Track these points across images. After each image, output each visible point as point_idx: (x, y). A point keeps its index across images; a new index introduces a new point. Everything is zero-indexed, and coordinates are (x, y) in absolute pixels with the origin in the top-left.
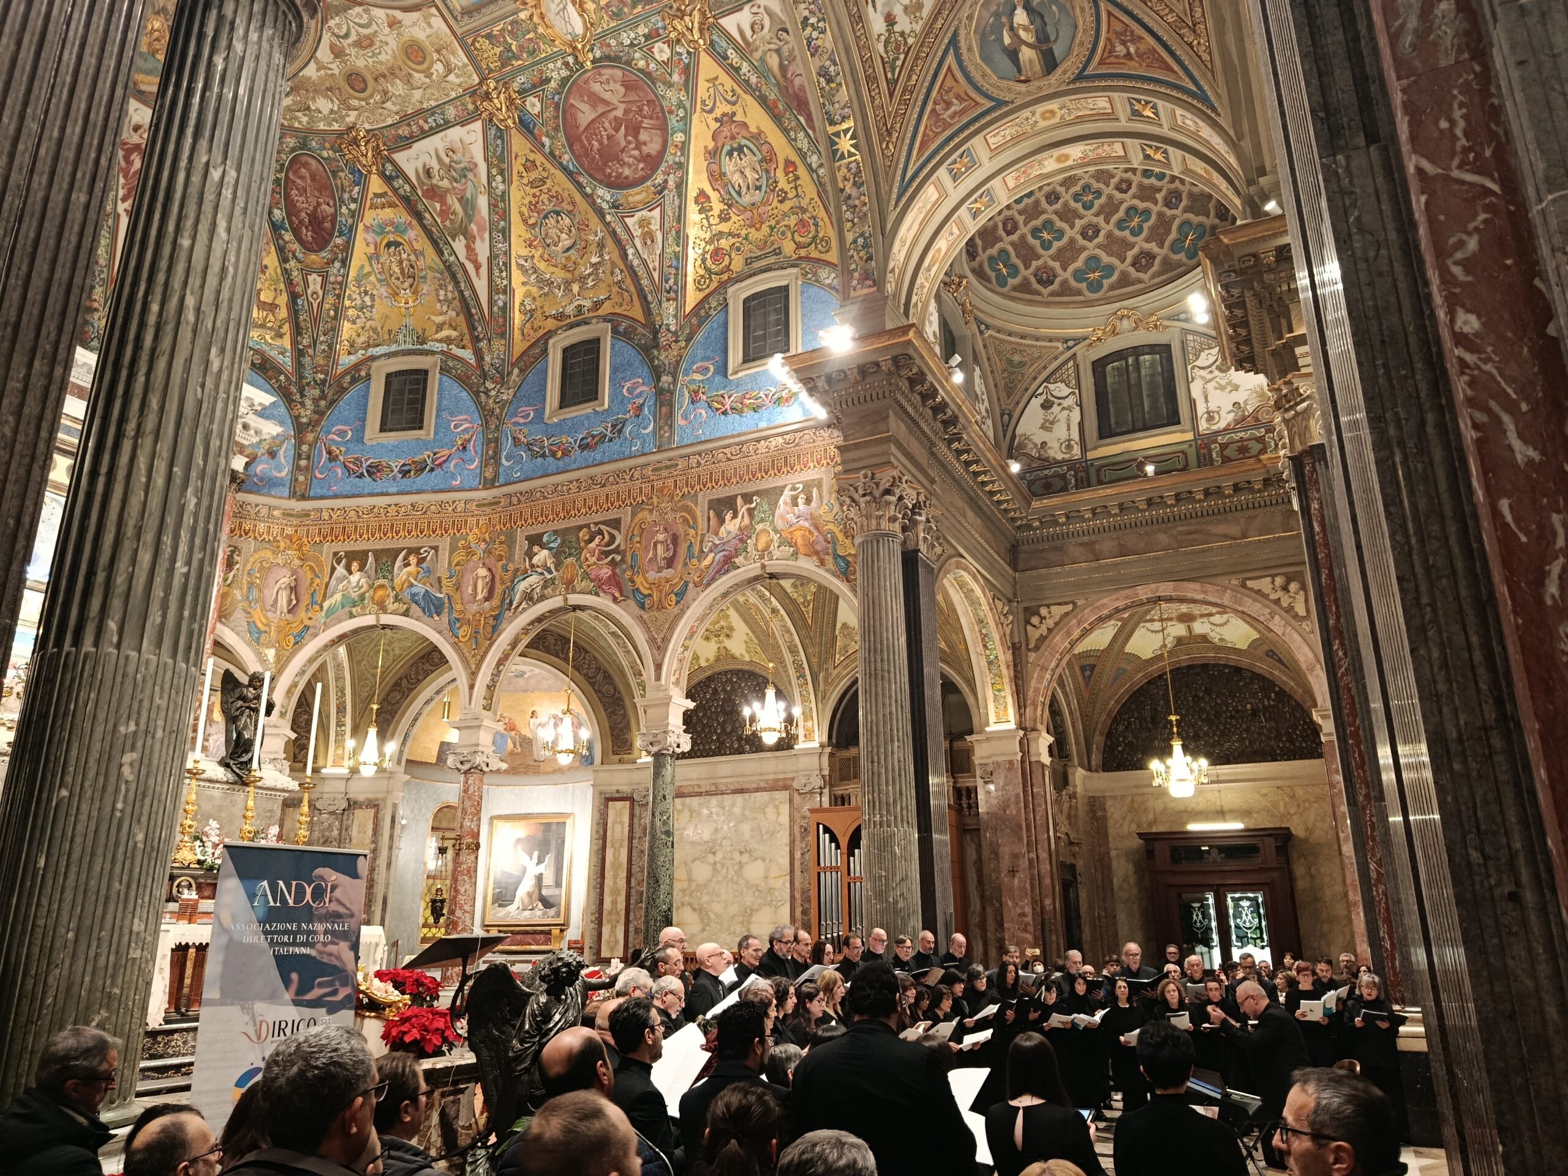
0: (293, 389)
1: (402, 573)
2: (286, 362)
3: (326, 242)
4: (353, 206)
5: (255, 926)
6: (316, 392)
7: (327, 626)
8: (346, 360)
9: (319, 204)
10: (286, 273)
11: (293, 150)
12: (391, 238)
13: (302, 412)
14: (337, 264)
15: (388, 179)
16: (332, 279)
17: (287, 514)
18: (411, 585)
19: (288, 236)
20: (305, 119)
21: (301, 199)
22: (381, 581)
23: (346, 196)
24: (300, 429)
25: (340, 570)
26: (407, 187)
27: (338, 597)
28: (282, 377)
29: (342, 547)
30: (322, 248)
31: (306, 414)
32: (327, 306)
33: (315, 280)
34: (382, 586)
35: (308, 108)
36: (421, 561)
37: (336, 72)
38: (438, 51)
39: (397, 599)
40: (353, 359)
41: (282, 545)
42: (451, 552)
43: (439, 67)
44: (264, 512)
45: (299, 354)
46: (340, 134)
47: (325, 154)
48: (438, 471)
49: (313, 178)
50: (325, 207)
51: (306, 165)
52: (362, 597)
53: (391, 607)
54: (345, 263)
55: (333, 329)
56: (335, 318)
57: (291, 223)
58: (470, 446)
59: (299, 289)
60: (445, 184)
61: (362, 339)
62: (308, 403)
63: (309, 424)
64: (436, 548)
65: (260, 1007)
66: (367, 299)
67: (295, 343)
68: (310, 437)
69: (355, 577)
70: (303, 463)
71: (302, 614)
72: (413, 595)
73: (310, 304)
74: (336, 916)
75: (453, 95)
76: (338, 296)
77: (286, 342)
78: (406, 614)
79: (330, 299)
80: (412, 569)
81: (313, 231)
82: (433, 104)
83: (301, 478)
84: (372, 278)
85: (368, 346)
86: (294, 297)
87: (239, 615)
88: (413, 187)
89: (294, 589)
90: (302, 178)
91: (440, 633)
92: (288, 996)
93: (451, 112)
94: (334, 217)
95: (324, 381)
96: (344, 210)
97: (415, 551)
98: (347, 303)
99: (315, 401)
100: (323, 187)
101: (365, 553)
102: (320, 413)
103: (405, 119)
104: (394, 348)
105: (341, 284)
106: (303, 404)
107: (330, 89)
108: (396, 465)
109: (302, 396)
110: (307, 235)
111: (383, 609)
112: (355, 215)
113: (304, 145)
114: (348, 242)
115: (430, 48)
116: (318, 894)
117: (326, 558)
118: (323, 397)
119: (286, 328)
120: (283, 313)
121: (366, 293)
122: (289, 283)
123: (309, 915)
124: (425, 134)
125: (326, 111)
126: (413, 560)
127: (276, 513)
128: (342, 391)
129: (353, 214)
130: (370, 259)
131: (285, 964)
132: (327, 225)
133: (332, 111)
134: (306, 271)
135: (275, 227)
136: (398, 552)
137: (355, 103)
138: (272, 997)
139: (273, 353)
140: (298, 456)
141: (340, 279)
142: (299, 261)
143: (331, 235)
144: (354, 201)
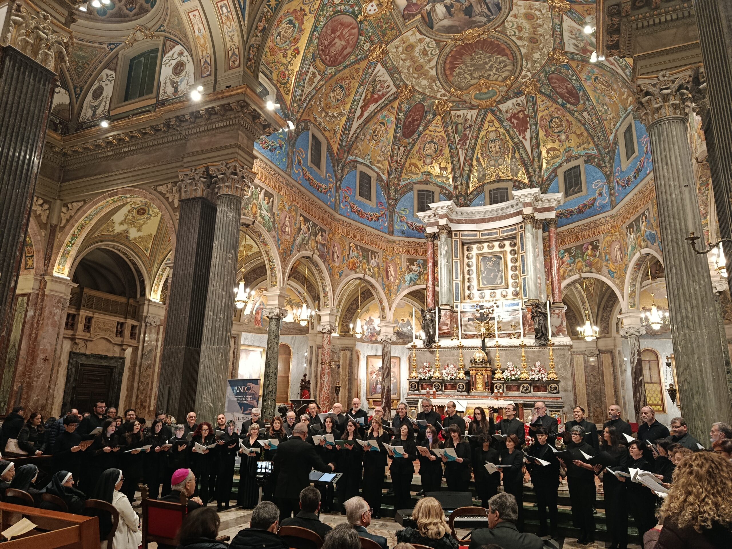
0: (601, 162)
1: (643, 226)
2: (595, 152)
3: (579, 97)
4: (574, 78)
5: (234, 396)
6: (608, 158)
7: (630, 262)
8: (611, 137)
9: (566, 87)
10: (576, 118)
11: (545, 77)
12: (593, 77)
13: (607, 170)
14: (587, 102)
15: (573, 59)
16: (589, 109)
17: (612, 217)
18: (646, 231)
19: (568, 106)
20: (538, 65)
21: (561, 90)
22: (639, 234)
23: (570, 76)
24: (608, 177)
25: (629, 234)
26: (579, 56)
27: (630, 248)
28: (596, 160)
29: (626, 224)
30: (579, 101)
31: (608, 169)
32: (594, 121)
33: (585, 114)
34: (639, 236)
35: (535, 61)
36: (646, 217)
37: (527, 44)
38: (531, 9)
39: (644, 241)
40: (613, 135)
41: (613, 232)
42: (653, 207)
43: (537, 13)
44: (603, 221)
45: (597, 146)
46: (549, 59)
47: (553, 69)
48: (643, 169)
49: (558, 80)
50: (569, 86)
51: (552, 78)
52: (635, 245)
53: (643, 244)
54: (588, 100)
55: (601, 128)
56: (600, 123)
57: (565, 100)
58: (649, 150)
59: (583, 122)
60: (582, 45)
61: (612, 124)
62: (607, 164)
63: (610, 173)
64: (648, 209)
65: (235, 414)
66: (605, 107)
67: (594, 142)
68: (612, 179)
69: (632, 237)
70: (612, 192)
71: (624, 260)
72: (647, 236)
73: (589, 124)
74: (253, 394)
75: (550, 16)
76: (595, 114)
77: (592, 145)
78: (647, 247)
79: (594, 117)
80: (644, 223)
81: (573, 97)
82: (551, 24)
83: (613, 199)
84: (601, 98)
85: (615, 125)
86: (584, 125)
87: (604, 268)
88: (579, 55)
89: (620, 250)
90: (555, 83)
91: (657, 251)
92: (241, 412)
93: (556, 21)
94: (573, 86)
95: (608, 152)
96: (574, 82)
97: (643, 214)
98: (600, 114)
99: (609, 162)
100: (563, 80)
101: (632, 223)
102: (611, 166)
103: (553, 35)
104: (621, 120)
105: (593, 108)
106: (606, 166)
107: (532, 50)
108: (632, 176)
109: (605, 163)
110: (572, 100)
111: (641, 248)
112: (578, 80)
113: (546, 73)
114: (584, 91)
115: (529, 11)
116: (248, 389)
117: (624, 231)
118: (610, 159)
119: (589, 139)
120: (585, 134)
121: (603, 105)
122: (580, 121)
123: (245, 393)
124: (562, 34)
125: (539, 57)
126: (644, 218)
127: (608, 219)
128: (614, 151)
129: (576, 80)
130: (595, 91)
131: (241, 405)
132: (574, 91)
133: (540, 55)
134: (581, 114)
135: (563, 105)
136: (640, 216)
137: (541, 46)
138: (238, 412)
139: (590, 152)
140: (610, 189)
141: (591, 107)
142: (577, 111)
143: (578, 94)
144: (573, 75)
